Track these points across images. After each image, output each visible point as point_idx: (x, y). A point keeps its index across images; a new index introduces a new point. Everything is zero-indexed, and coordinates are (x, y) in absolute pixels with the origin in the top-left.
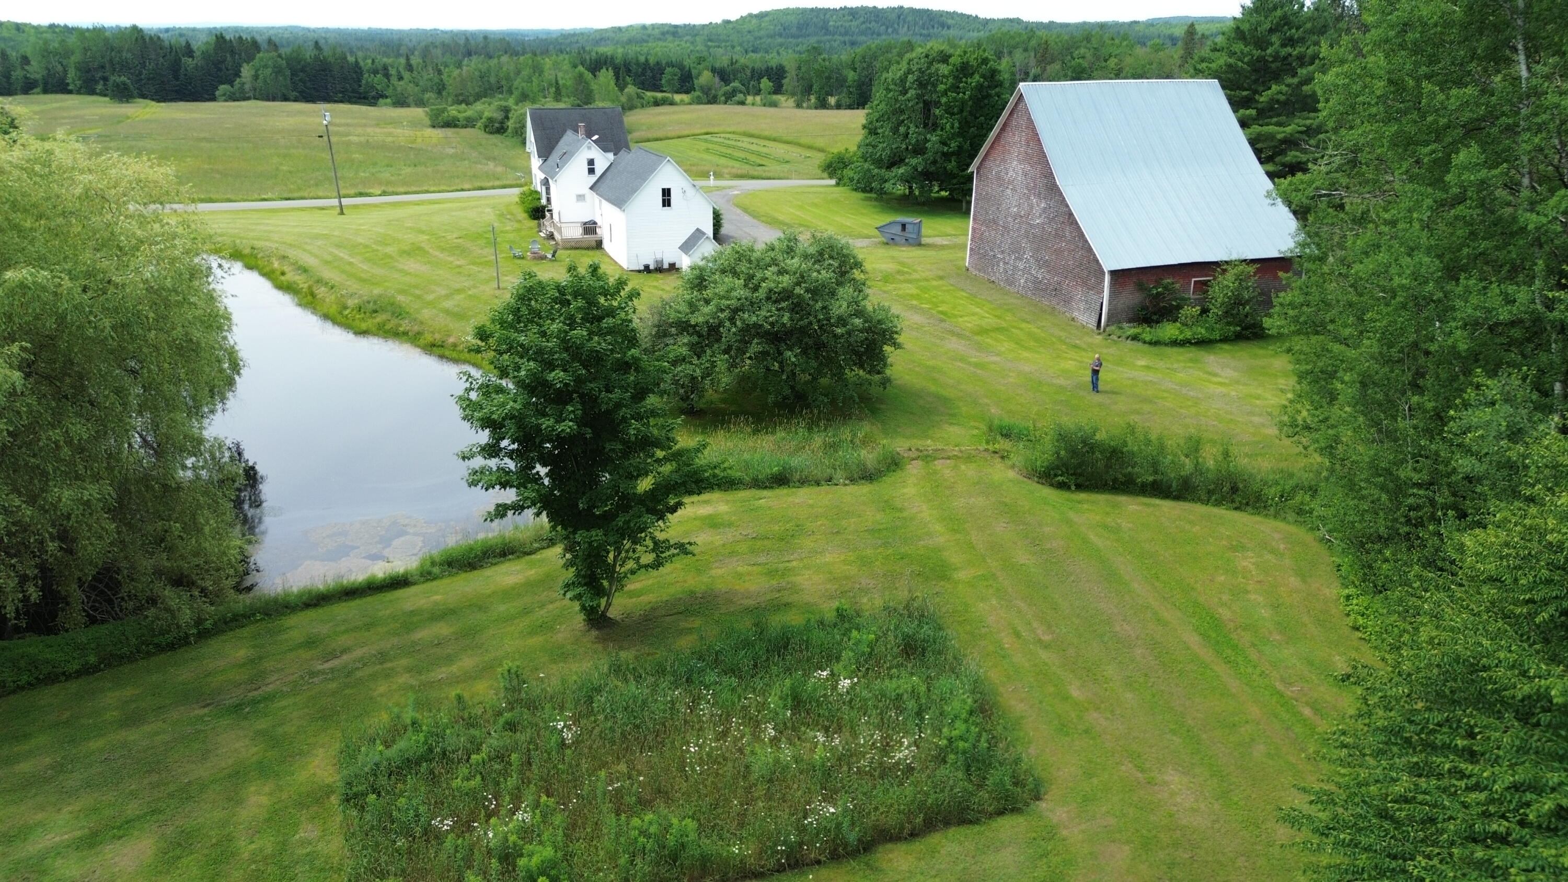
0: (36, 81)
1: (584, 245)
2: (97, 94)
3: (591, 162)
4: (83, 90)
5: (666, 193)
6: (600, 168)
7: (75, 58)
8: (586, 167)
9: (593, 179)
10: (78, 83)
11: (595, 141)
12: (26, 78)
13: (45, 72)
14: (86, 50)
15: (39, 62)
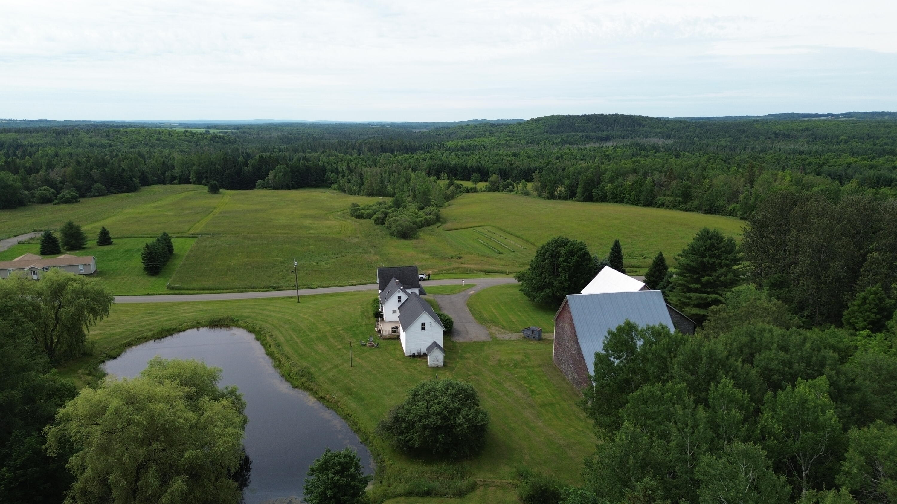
0: (176, 177)
1: (392, 337)
2: (202, 184)
3: (399, 297)
4: (196, 182)
5: (423, 325)
6: (403, 300)
7: (195, 168)
8: (397, 299)
9: (400, 304)
10: (195, 179)
11: (401, 290)
12: (172, 175)
13: (180, 174)
14: (200, 164)
15: (179, 169)
